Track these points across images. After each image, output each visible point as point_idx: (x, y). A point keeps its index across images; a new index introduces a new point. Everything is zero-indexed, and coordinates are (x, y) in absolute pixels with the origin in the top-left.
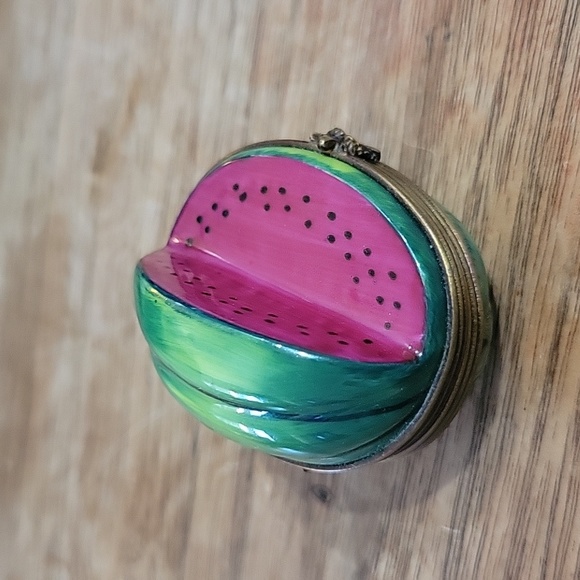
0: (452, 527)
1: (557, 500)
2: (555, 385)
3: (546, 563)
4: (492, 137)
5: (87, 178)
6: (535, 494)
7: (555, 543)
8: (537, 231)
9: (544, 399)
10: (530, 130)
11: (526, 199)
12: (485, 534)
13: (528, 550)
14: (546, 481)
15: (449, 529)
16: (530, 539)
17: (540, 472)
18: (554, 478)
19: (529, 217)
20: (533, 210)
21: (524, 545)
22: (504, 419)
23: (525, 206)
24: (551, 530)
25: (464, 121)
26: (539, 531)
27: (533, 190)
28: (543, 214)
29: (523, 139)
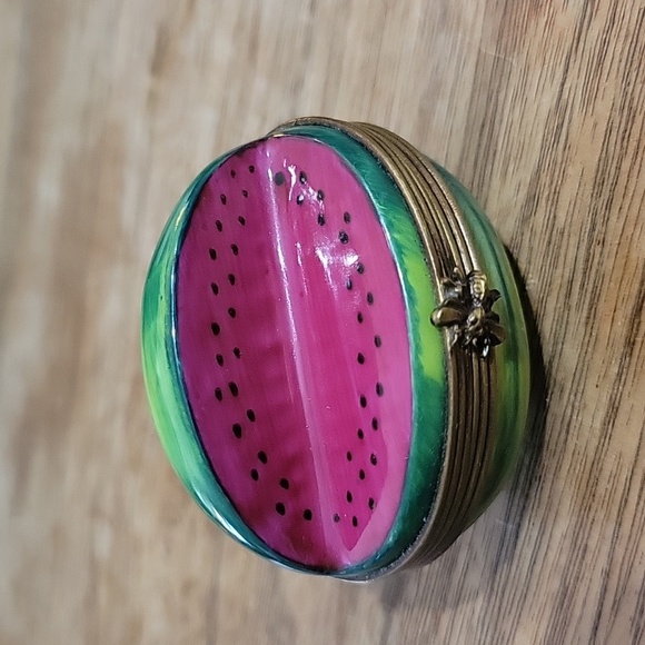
0: (507, 521)
1: (626, 501)
2: (634, 360)
3: (608, 574)
4: (581, 44)
5: (144, 80)
6: (601, 490)
7: (620, 551)
8: (626, 165)
9: (619, 375)
10: (626, 36)
11: (616, 125)
12: (542, 533)
13: (589, 557)
14: (615, 477)
15: (502, 522)
16: (592, 544)
17: (609, 465)
18: (625, 474)
19: (618, 147)
20: (623, 139)
21: (585, 551)
22: (572, 397)
23: (614, 133)
24: (616, 536)
25: (550, 23)
26: (602, 537)
27: (625, 113)
28: (635, 143)
29: (617, 48)
